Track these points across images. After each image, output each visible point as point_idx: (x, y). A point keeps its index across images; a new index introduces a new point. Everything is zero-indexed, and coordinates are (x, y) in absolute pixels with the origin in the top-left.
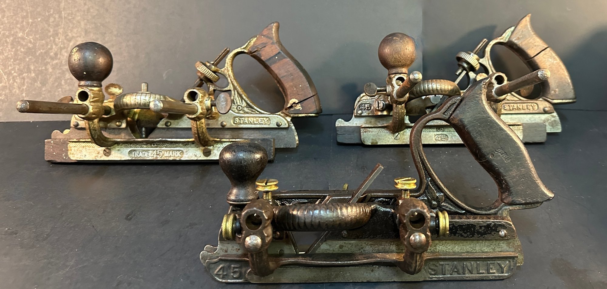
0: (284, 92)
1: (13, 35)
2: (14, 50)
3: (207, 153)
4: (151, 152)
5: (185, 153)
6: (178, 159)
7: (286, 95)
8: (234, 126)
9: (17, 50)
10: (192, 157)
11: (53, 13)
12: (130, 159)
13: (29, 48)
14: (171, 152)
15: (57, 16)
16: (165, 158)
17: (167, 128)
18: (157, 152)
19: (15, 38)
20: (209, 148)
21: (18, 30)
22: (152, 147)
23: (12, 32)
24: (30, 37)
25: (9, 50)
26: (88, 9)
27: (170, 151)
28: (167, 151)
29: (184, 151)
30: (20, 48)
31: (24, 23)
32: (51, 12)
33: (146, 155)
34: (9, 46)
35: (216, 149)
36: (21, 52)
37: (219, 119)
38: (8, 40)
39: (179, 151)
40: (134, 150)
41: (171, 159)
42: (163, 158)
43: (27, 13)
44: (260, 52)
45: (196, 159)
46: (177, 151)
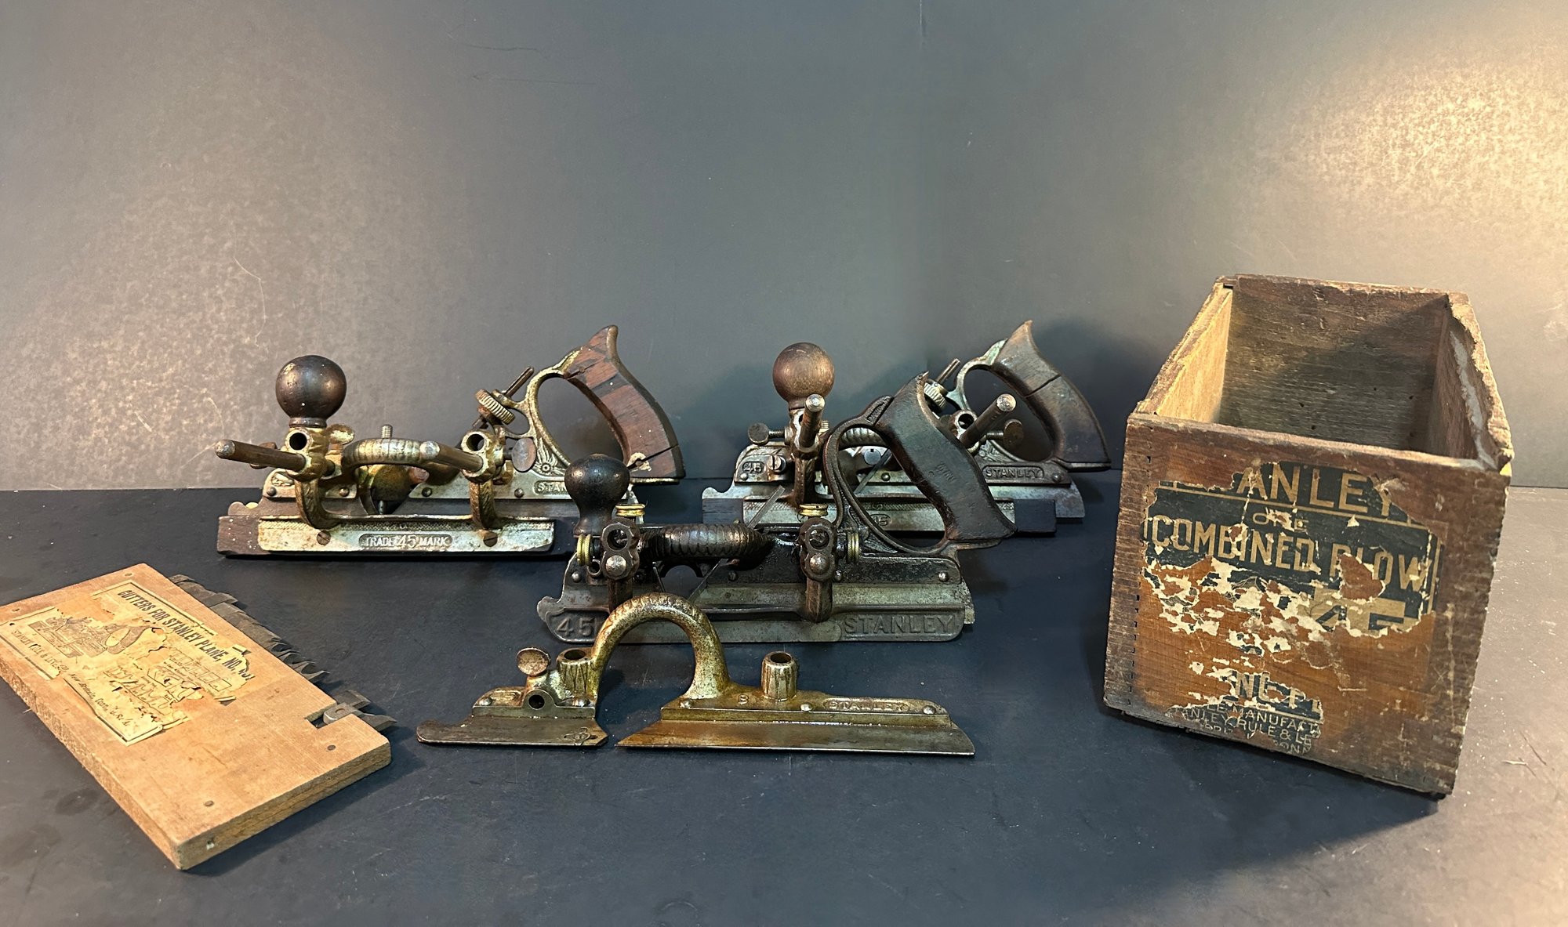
0: (622, 440)
1: (234, 341)
2: (234, 366)
3: (491, 541)
4: (397, 537)
5: (454, 541)
6: (441, 550)
7: (626, 447)
8: (538, 496)
9: (239, 367)
10: (465, 547)
11: (304, 305)
12: (361, 549)
13: (261, 363)
14: (431, 539)
15: (311, 310)
16: (421, 549)
17: (426, 500)
18: (406, 539)
19: (237, 347)
20: (495, 531)
21: (243, 333)
22: (400, 530)
23: (234, 337)
24: (264, 345)
25: (227, 366)
26: (365, 299)
27: (429, 536)
28: (424, 536)
29: (453, 537)
30: (246, 364)
31: (255, 322)
32: (302, 304)
33: (389, 544)
34: (228, 360)
35: (506, 533)
36: (248, 370)
37: (513, 484)
38: (226, 350)
39: (444, 536)
40: (370, 535)
41: (430, 549)
42: (416, 549)
43: (260, 304)
44: (585, 375)
45: (471, 550)
46: (441, 536)
